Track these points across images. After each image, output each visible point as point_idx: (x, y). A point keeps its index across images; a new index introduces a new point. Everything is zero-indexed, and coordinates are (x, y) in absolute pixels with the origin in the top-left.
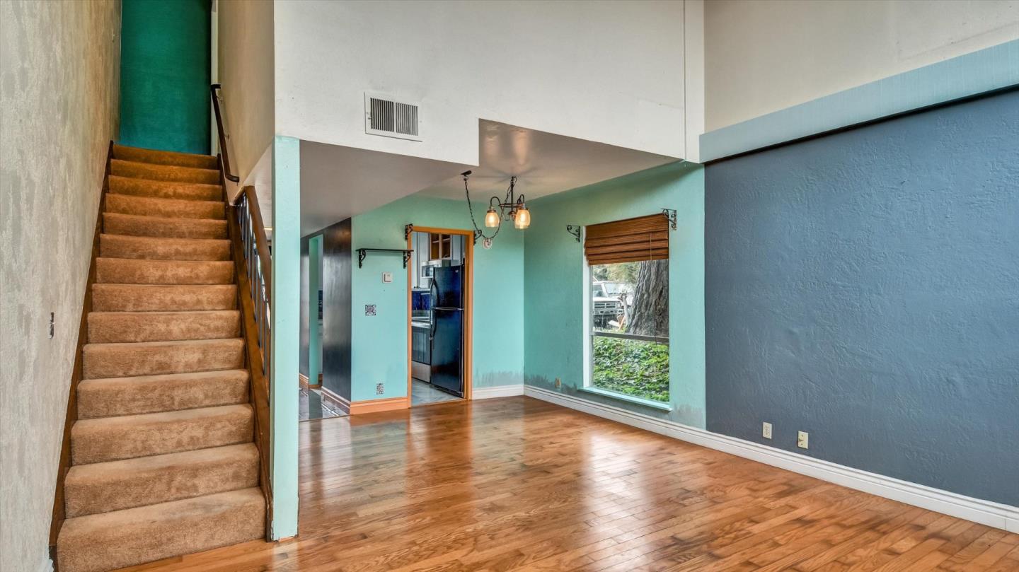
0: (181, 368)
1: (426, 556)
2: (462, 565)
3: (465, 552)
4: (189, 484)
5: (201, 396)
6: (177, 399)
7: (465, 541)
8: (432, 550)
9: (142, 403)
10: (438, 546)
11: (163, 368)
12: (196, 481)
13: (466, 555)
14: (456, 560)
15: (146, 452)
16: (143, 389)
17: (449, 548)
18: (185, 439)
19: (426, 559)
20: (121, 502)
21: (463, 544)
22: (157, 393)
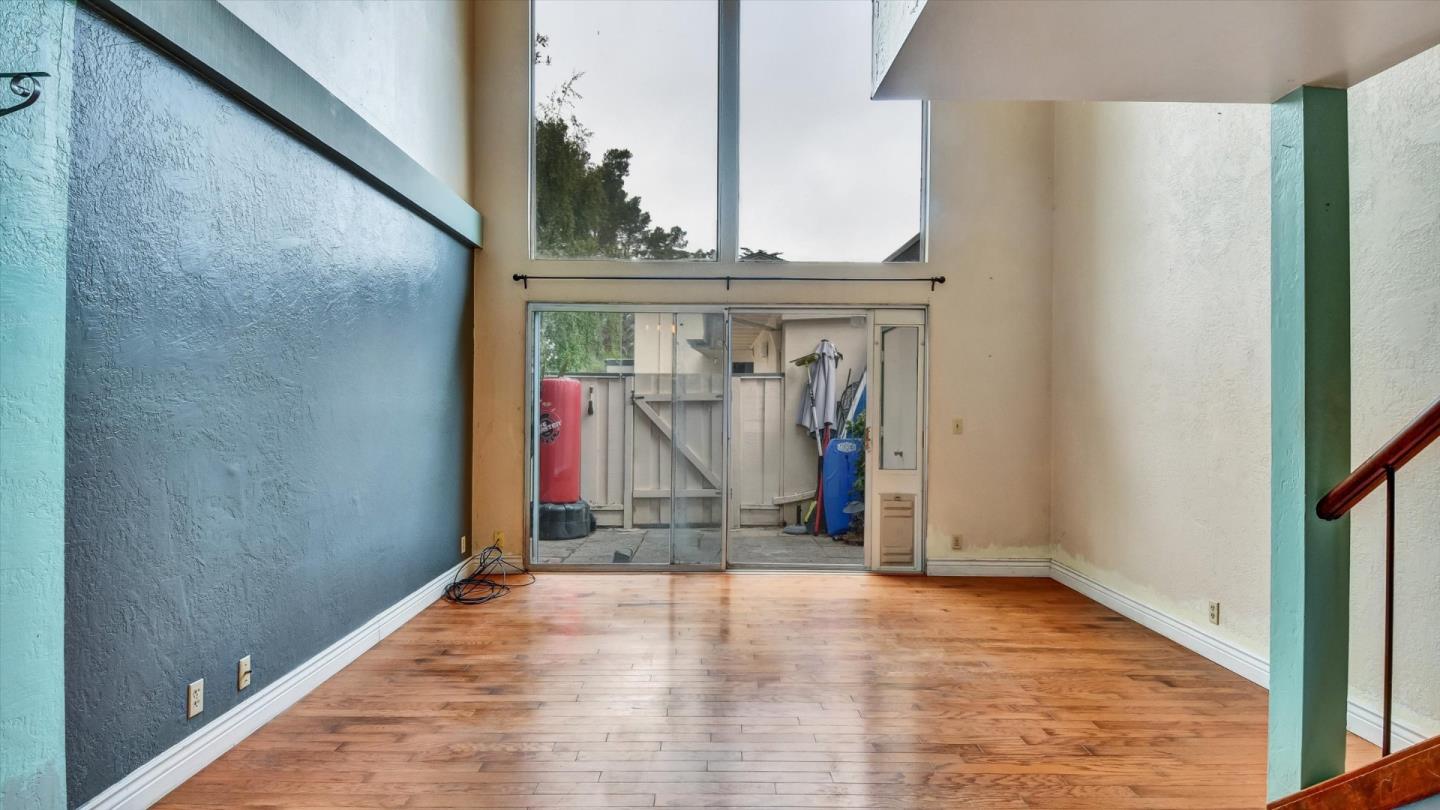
1: (1009, 778)
2: (961, 755)
3: (951, 769)
7: (945, 782)
8: (998, 785)
10: (988, 787)
13: (950, 764)
14: (967, 762)
17: (972, 780)
19: (1009, 775)
21: (949, 779)
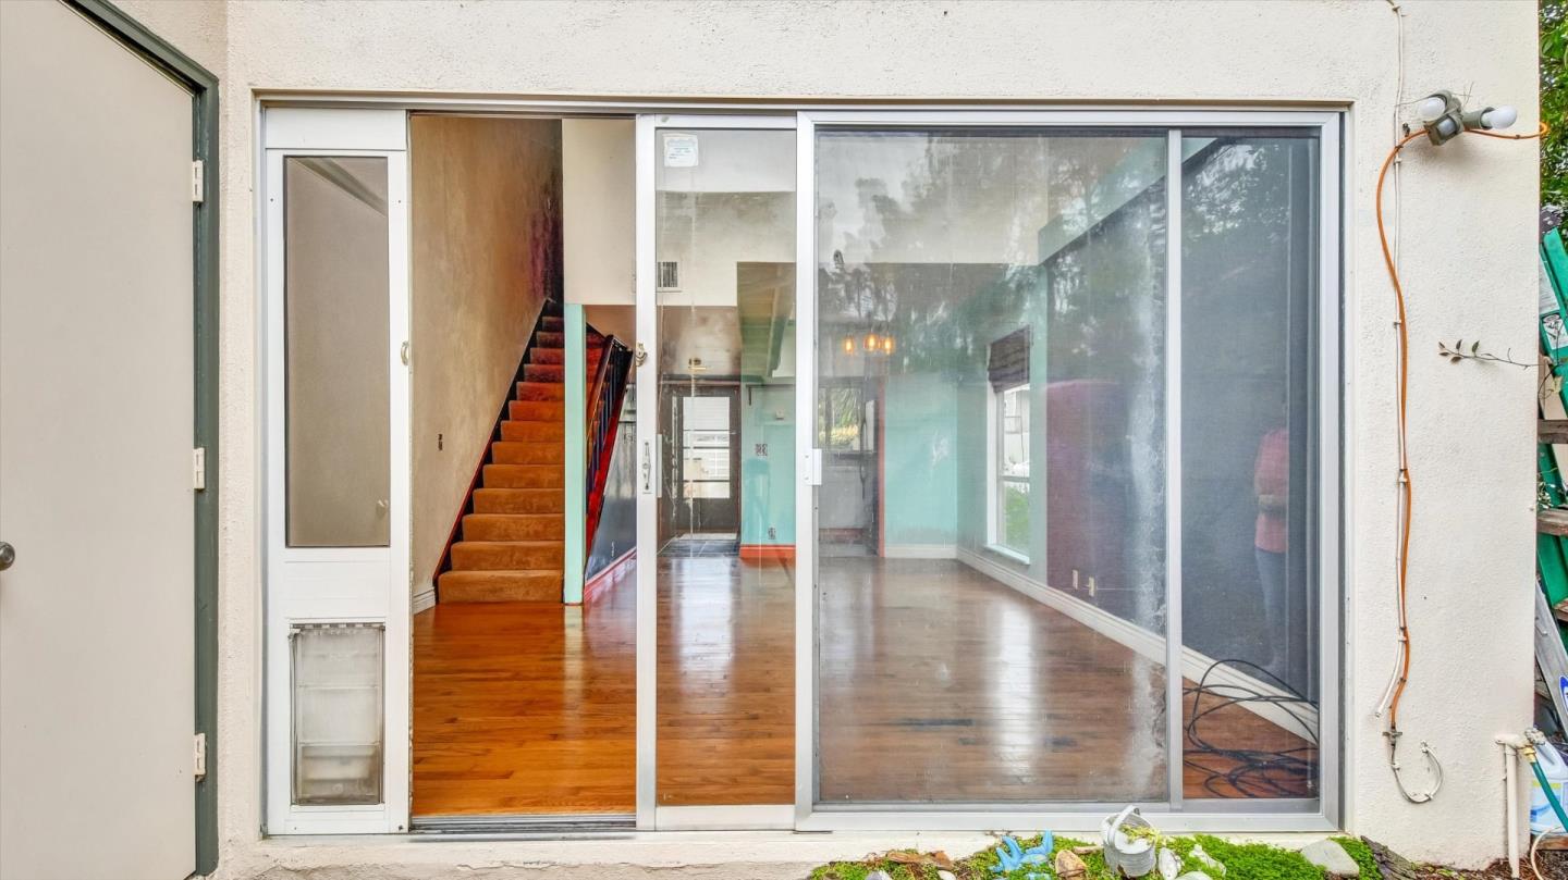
0: (545, 485)
4: (524, 559)
5: (551, 505)
6: (535, 505)
9: (511, 506)
11: (533, 483)
12: (529, 559)
15: (506, 537)
16: (513, 495)
18: (531, 532)
20: (483, 564)
22: (522, 499)
